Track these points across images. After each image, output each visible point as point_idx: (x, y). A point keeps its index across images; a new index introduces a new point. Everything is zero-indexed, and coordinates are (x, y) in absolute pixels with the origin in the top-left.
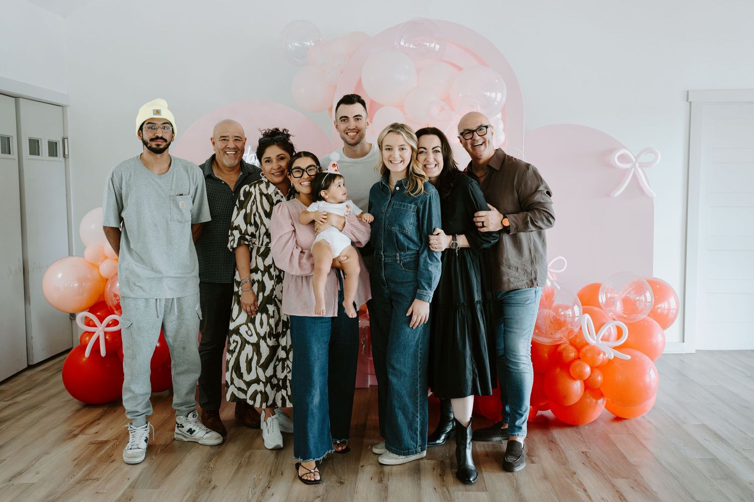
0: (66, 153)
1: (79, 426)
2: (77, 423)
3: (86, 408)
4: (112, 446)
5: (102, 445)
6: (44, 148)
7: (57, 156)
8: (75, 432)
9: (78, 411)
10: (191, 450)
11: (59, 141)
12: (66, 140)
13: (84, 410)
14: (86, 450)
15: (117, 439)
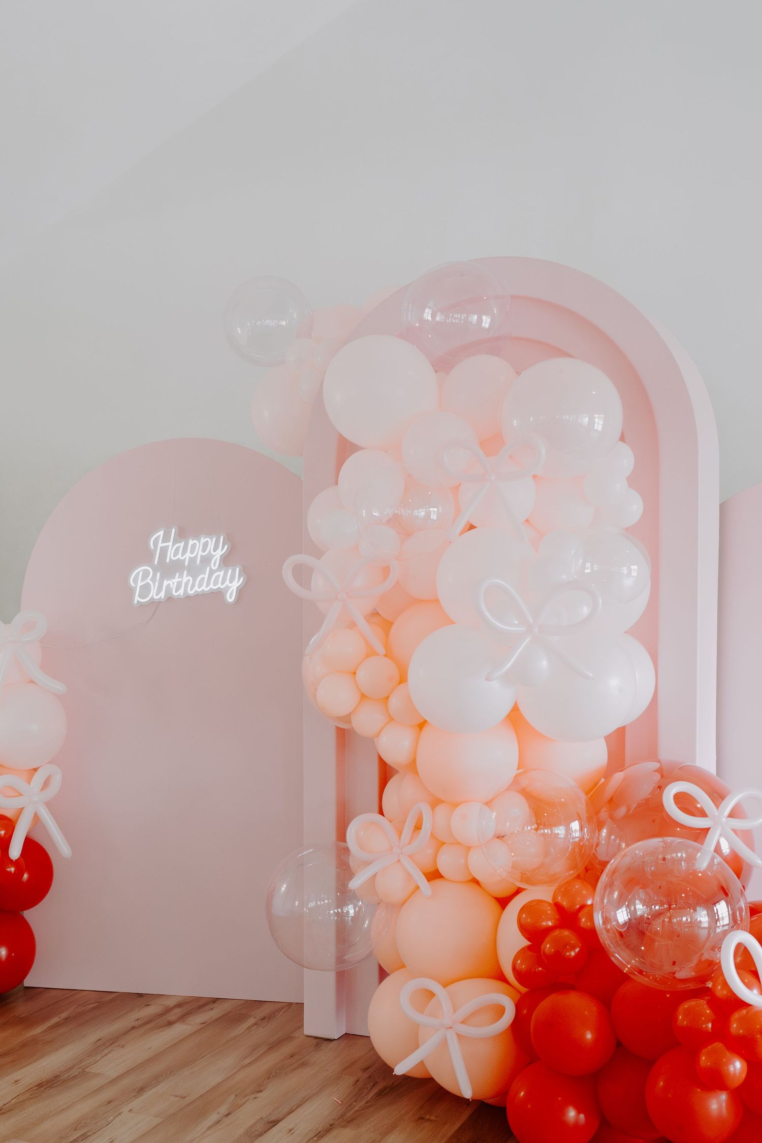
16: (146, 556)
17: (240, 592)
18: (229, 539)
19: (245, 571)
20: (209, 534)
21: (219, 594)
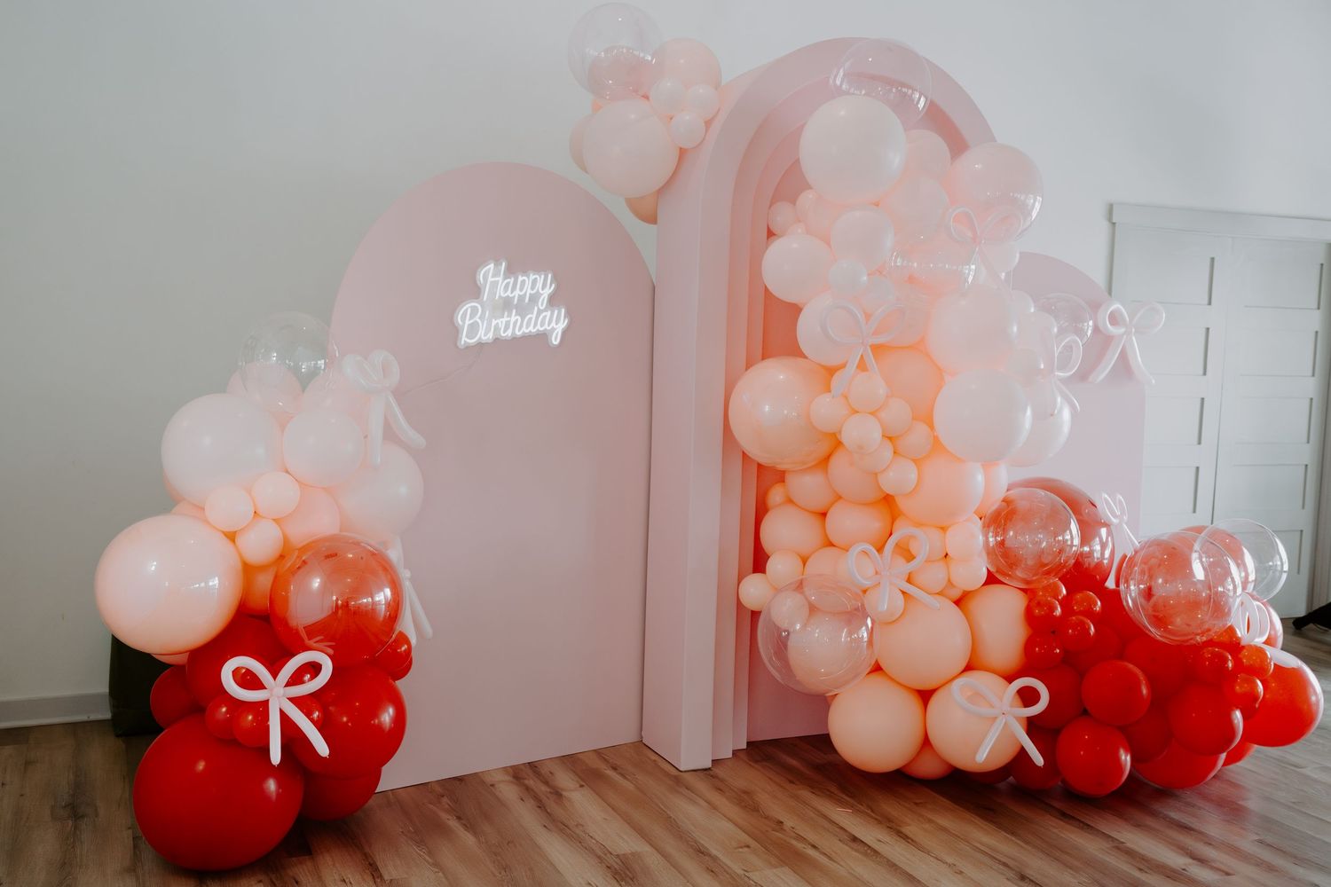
16: (476, 292)
19: (569, 314)
20: (537, 270)
21: (543, 337)
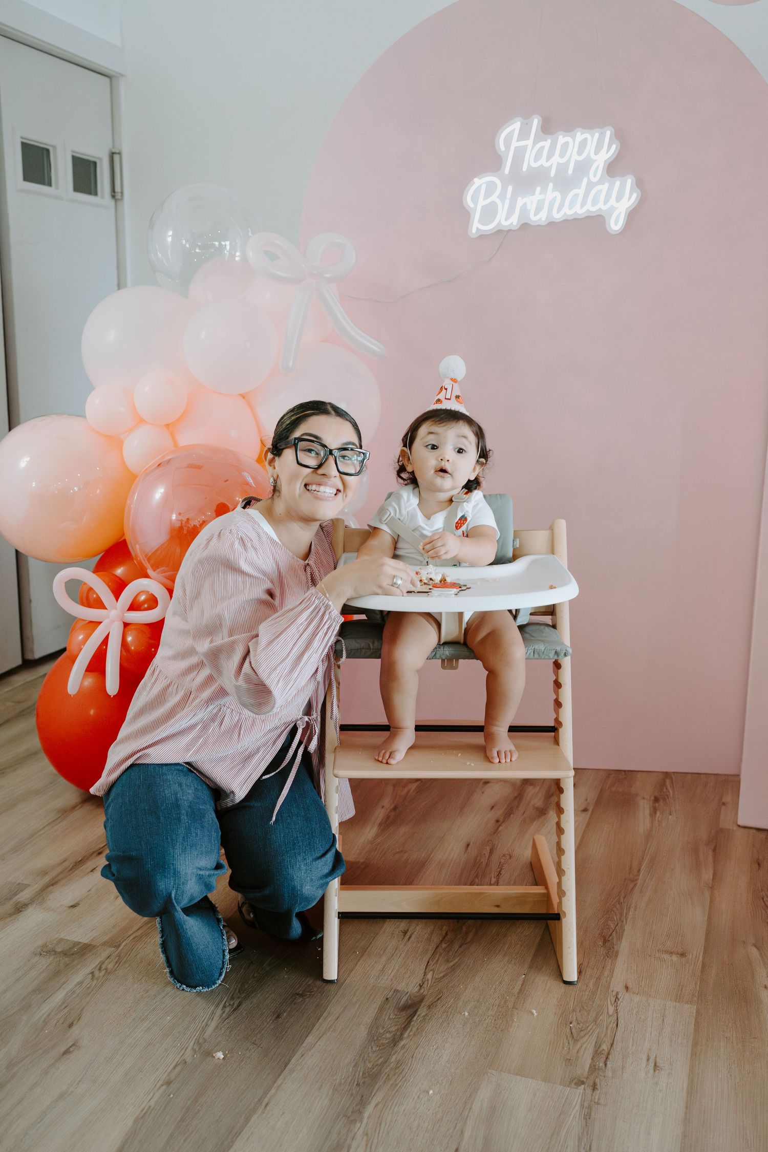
0: (118, 189)
1: (44, 873)
2: (40, 862)
3: (88, 807)
4: (92, 973)
5: (67, 965)
6: (63, 171)
7: (96, 194)
8: (24, 896)
9: (65, 812)
10: (310, 1039)
11: (100, 159)
12: (116, 157)
13: (78, 813)
14: (19, 979)
15: (114, 943)
16: (493, 162)
17: (632, 215)
18: (619, 135)
19: (639, 183)
20: (589, 125)
21: (597, 221)
